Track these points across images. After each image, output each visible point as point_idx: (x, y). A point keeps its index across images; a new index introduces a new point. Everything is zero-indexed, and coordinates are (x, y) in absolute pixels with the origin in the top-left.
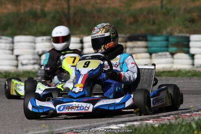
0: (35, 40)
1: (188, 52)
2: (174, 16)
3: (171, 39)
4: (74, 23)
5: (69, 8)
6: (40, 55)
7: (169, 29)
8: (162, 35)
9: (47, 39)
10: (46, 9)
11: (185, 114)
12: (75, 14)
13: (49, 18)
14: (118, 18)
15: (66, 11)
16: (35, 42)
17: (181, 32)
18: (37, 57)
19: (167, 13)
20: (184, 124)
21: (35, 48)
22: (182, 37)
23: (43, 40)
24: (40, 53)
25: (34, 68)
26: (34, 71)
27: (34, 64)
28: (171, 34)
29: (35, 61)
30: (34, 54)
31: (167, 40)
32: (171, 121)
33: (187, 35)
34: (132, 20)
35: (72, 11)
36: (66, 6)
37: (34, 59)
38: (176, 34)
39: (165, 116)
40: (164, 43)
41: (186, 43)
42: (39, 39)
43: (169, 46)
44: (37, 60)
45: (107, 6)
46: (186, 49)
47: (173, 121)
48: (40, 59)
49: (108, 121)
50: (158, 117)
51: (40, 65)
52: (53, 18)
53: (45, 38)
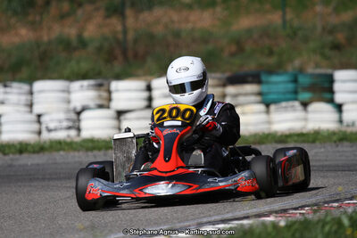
0: (68, 87)
1: (331, 101)
2: (306, 40)
3: (303, 80)
4: (136, 56)
5: (125, 32)
6: (79, 113)
7: (297, 63)
8: (285, 72)
9: (89, 86)
10: (86, 35)
11: (331, 205)
12: (136, 41)
13: (91, 48)
14: (210, 47)
15: (120, 36)
16: (68, 91)
17: (317, 66)
18: (74, 116)
19: (293, 35)
20: (328, 219)
21: (69, 102)
22: (320, 75)
23: (82, 86)
24: (79, 109)
25: (68, 136)
26: (69, 140)
27: (69, 128)
28: (301, 70)
29: (70, 124)
30: (68, 111)
31: (295, 81)
32: (307, 216)
33: (329, 71)
34: (234, 48)
35: (131, 36)
36: (119, 28)
37: (68, 120)
38: (310, 70)
39: (296, 209)
40: (291, 86)
41: (326, 85)
42: (76, 85)
43: (299, 90)
44: (74, 121)
45: (190, 26)
46: (327, 96)
47: (310, 217)
48: (79, 120)
49: (199, 221)
50: (285, 211)
51: (79, 129)
52: (99, 49)
53: (85, 83)
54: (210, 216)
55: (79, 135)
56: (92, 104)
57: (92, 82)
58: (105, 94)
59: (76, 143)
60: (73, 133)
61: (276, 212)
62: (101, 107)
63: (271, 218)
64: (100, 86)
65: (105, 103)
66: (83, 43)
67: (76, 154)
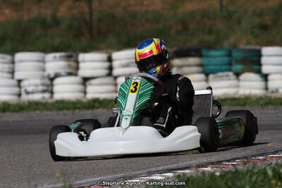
0: (44, 58)
1: (259, 72)
2: (239, 23)
3: (236, 54)
4: (99, 33)
5: (91, 13)
6: (52, 80)
7: (232, 40)
8: (222, 48)
9: (61, 57)
10: (59, 15)
11: (257, 158)
12: (100, 20)
13: (63, 26)
14: (160, 26)
15: (87, 17)
16: (44, 61)
17: (248, 43)
18: (48, 82)
20: (255, 171)
21: (44, 70)
22: (250, 51)
23: (55, 57)
24: (52, 75)
25: (43, 98)
26: (43, 101)
27: (44, 91)
28: (235, 47)
29: (45, 88)
30: (43, 77)
31: (230, 55)
32: (237, 167)
33: (258, 47)
34: (180, 27)
35: (95, 17)
36: (86, 10)
37: (43, 85)
38: (242, 46)
39: (229, 161)
40: (226, 59)
41: (255, 59)
42: (50, 56)
43: (233, 62)
44: (47, 85)
45: (144, 8)
46: (256, 67)
47: (240, 168)
48: (52, 85)
49: (149, 170)
50: (219, 162)
51: (52, 93)
52: (70, 27)
53: (58, 55)
54: (158, 166)
55: (52, 97)
56: (63, 72)
57: (63, 54)
58: (73, 64)
59: (49, 104)
60: (47, 95)
61: (212, 163)
62: (70, 74)
63: (209, 169)
64: (70, 57)
65: (73, 71)
66: (57, 22)
67: (49, 113)
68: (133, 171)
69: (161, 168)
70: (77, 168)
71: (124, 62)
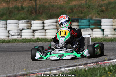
0: (18, 22)
4: (39, 13)
6: (21, 31)
10: (24, 6)
11: (101, 62)
12: (39, 8)
13: (25, 10)
15: (35, 7)
16: (18, 24)
19: (89, 7)
20: (101, 68)
21: (18, 27)
24: (21, 29)
27: (18, 35)
31: (89, 22)
34: (70, 11)
35: (38, 6)
36: (34, 4)
37: (18, 32)
41: (99, 23)
42: (20, 22)
46: (100, 27)
48: (21, 33)
49: (60, 67)
51: (21, 36)
52: (28, 10)
53: (23, 21)
54: (63, 65)
56: (25, 28)
57: (25, 21)
58: (30, 25)
59: (20, 40)
61: (84, 64)
62: (28, 29)
64: (28, 22)
65: (30, 27)
66: (23, 9)
68: (53, 67)
69: (64, 66)
70: (31, 65)
71: (49, 24)
